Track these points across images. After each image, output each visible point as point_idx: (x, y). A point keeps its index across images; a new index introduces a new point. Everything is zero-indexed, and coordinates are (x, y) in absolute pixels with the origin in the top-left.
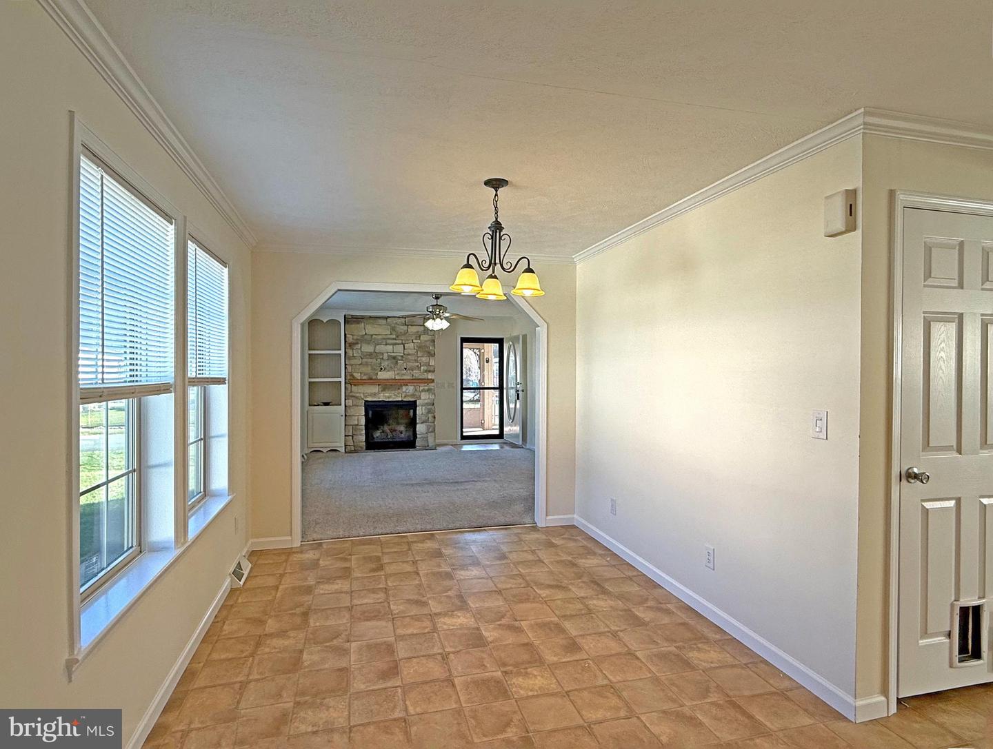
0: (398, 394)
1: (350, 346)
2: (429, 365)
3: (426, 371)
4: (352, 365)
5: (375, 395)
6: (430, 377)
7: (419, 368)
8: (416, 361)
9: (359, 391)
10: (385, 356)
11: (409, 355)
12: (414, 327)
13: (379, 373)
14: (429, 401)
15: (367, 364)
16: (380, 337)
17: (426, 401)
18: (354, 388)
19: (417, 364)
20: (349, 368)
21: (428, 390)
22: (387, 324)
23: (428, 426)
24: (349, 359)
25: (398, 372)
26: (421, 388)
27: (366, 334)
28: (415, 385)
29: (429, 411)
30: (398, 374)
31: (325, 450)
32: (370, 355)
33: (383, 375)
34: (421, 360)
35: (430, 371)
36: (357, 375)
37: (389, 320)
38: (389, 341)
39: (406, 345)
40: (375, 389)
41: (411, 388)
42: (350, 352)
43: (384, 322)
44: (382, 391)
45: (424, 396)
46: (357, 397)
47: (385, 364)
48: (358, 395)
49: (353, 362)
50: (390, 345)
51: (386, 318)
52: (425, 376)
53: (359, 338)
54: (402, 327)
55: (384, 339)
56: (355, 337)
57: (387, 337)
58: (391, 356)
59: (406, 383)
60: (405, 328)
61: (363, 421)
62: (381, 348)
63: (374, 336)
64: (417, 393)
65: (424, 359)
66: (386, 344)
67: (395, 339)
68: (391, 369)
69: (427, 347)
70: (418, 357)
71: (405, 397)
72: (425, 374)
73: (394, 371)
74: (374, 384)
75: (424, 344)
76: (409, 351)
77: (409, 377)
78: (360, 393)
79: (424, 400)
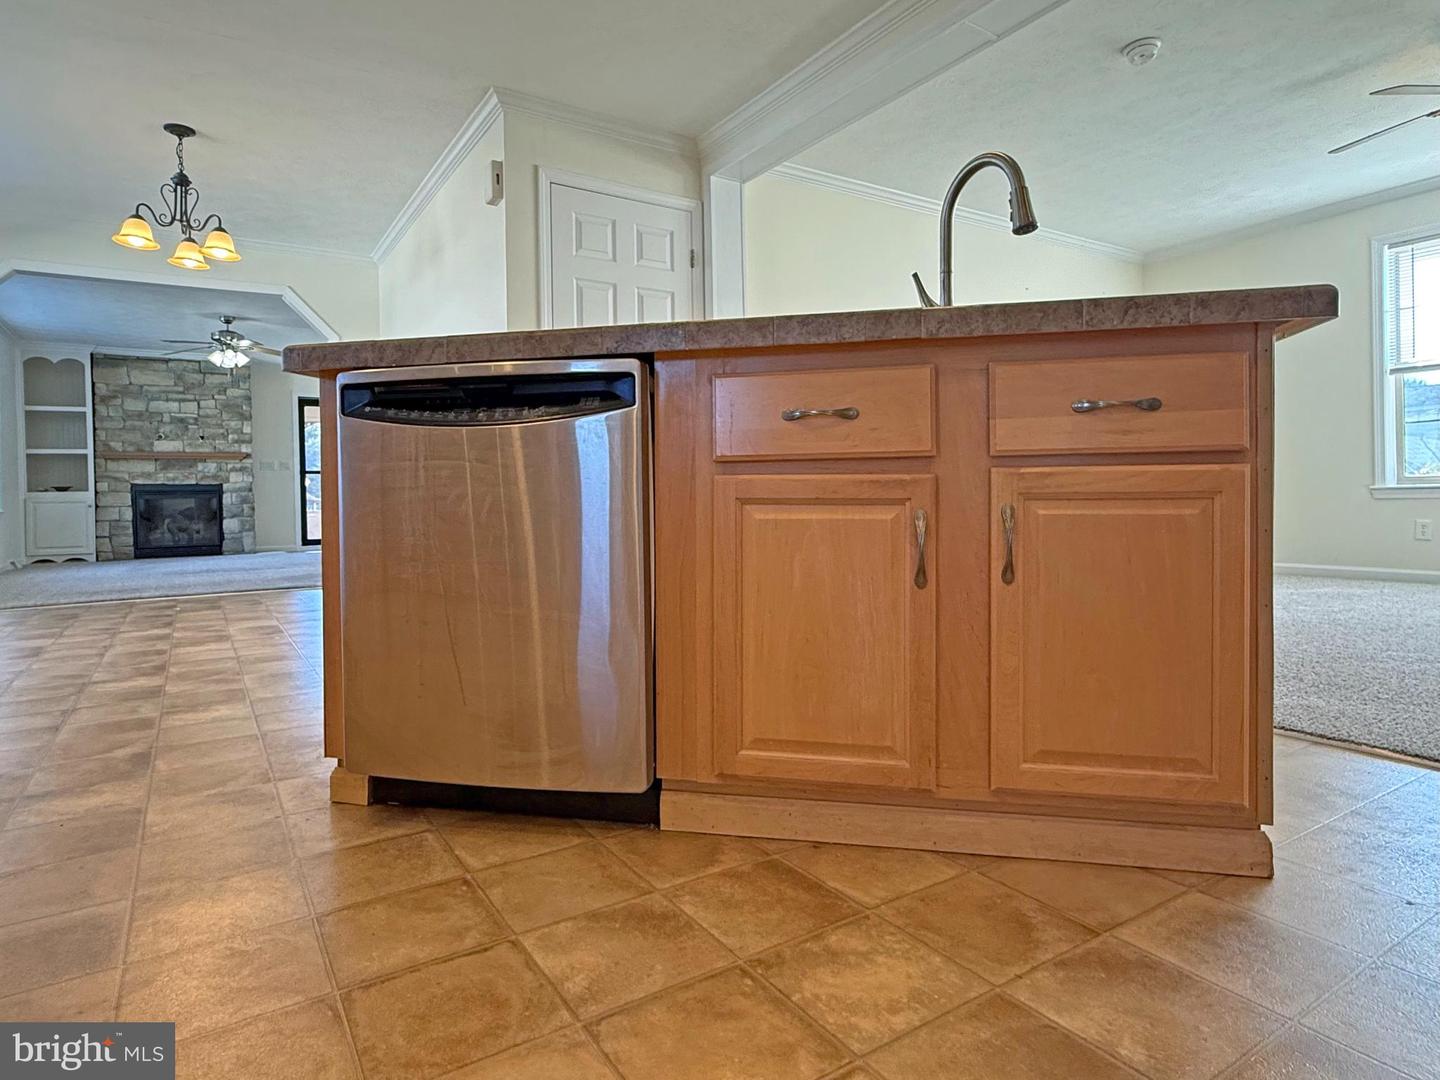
0: (191, 474)
1: (102, 401)
2: (242, 433)
3: (236, 442)
4: (105, 429)
5: (147, 475)
6: (243, 451)
7: (225, 437)
8: (220, 426)
9: (121, 469)
10: (166, 418)
11: (208, 416)
13: (156, 443)
14: (244, 485)
15: (134, 428)
16: (156, 389)
17: (238, 486)
18: (111, 465)
19: (221, 431)
20: (101, 434)
21: (241, 469)
22: (169, 370)
23: (242, 522)
24: (102, 421)
25: (189, 441)
26: (230, 466)
27: (131, 383)
28: (219, 461)
29: (244, 500)
30: (189, 445)
31: (59, 560)
32: (139, 415)
33: (162, 446)
34: (227, 425)
35: (243, 442)
36: (116, 446)
37: (170, 364)
38: (175, 396)
39: (201, 402)
40: (149, 467)
41: (211, 467)
42: (102, 410)
43: (162, 366)
44: (162, 470)
45: (233, 477)
46: (117, 479)
47: (165, 429)
48: (118, 475)
50: (175, 400)
51: (167, 361)
52: (236, 447)
53: (118, 389)
54: (195, 376)
55: (164, 392)
56: (111, 388)
57: (169, 389)
58: (176, 417)
59: (203, 458)
60: (200, 377)
61: (129, 515)
62: (155, 406)
63: (145, 387)
64: (222, 474)
65: (233, 424)
66: (167, 400)
67: (183, 393)
68: (177, 437)
69: (238, 406)
70: (223, 421)
71: (202, 479)
72: (236, 445)
73: (183, 441)
74: (148, 459)
75: (232, 402)
76: (208, 410)
77: (207, 450)
78: (122, 472)
79: (235, 483)
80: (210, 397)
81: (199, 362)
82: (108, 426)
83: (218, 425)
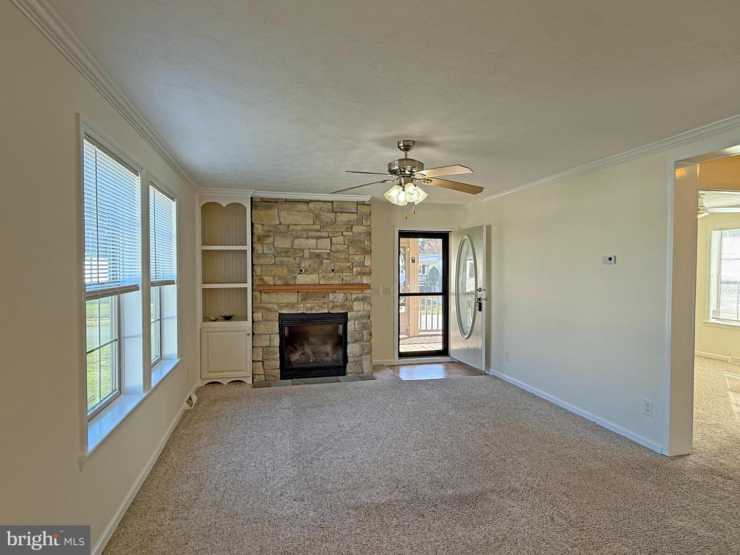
0: (324, 303)
1: (259, 240)
2: (364, 266)
3: (359, 274)
4: (262, 265)
5: (292, 306)
6: (365, 282)
7: (350, 269)
8: (347, 260)
9: (272, 301)
10: (307, 254)
11: (337, 251)
12: (345, 215)
13: (299, 276)
14: (364, 313)
15: (282, 264)
16: (299, 228)
17: (360, 313)
18: (265, 297)
19: (348, 264)
20: (258, 269)
21: (363, 299)
22: (309, 210)
23: (362, 346)
24: (258, 258)
25: (324, 274)
26: (354, 296)
27: (280, 224)
28: (346, 292)
29: (364, 327)
30: (324, 277)
31: (225, 382)
32: (286, 252)
33: (302, 279)
34: (353, 259)
35: (364, 274)
36: (269, 280)
37: (311, 205)
38: (312, 234)
39: (334, 239)
40: (292, 298)
41: (340, 296)
42: (258, 247)
43: (304, 207)
44: (302, 300)
45: (357, 306)
46: (268, 309)
47: (306, 264)
48: (269, 306)
49: (262, 261)
50: (313, 238)
51: (308, 202)
52: (358, 280)
53: (271, 228)
54: (329, 215)
55: (305, 230)
56: (266, 228)
57: (309, 227)
58: (314, 253)
59: (334, 289)
60: (332, 216)
61: (277, 341)
62: (300, 243)
63: (291, 227)
64: (348, 303)
65: (357, 258)
66: (308, 238)
67: (319, 231)
68: (315, 271)
69: (361, 242)
70: (350, 255)
71: (333, 308)
72: (359, 277)
73: (318, 274)
74: (292, 291)
75: (356, 238)
76: (338, 246)
77: (337, 282)
78: (273, 303)
79: (358, 311)
80: (341, 234)
81: (332, 202)
82: (263, 263)
83: (345, 259)
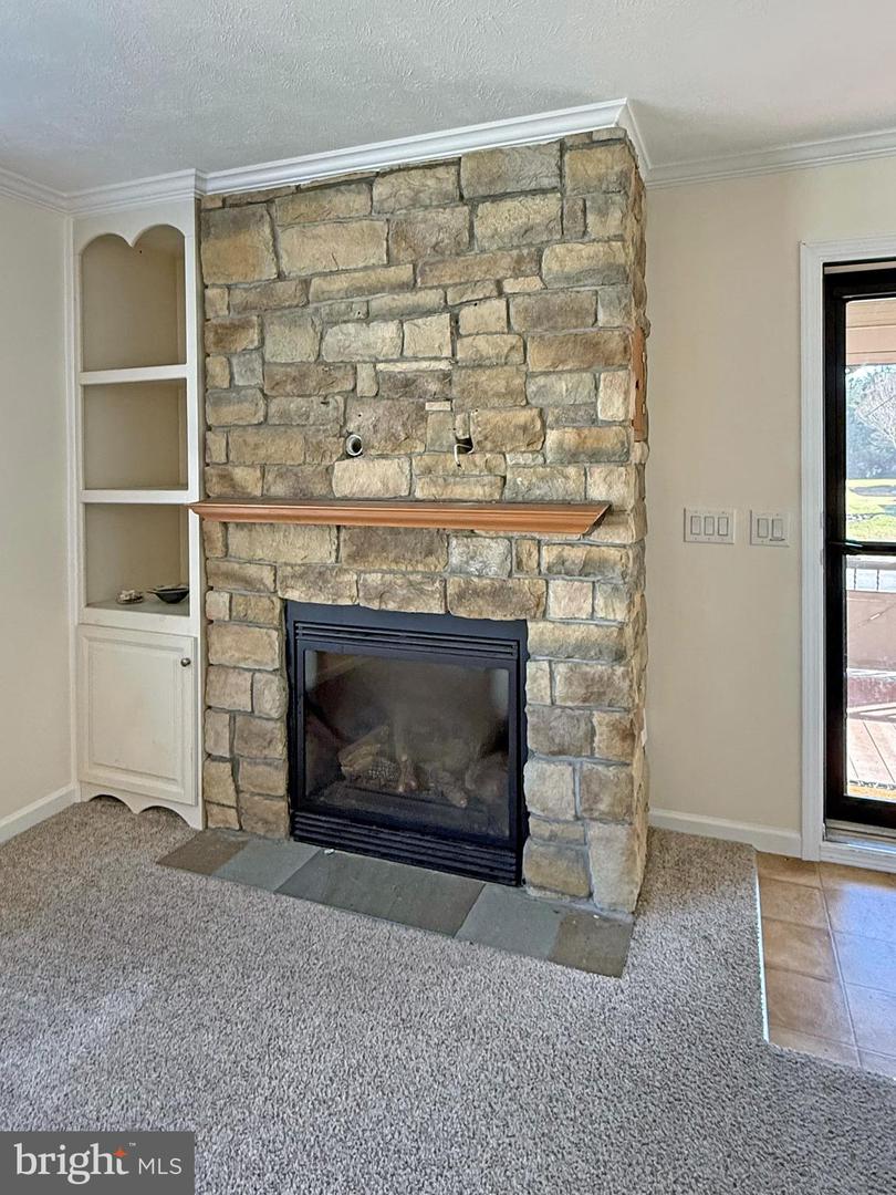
0: (430, 577)
1: (219, 341)
2: (594, 421)
3: (572, 456)
4: (227, 429)
5: (317, 575)
6: (598, 492)
7: (533, 439)
8: (520, 398)
9: (259, 554)
10: (366, 385)
11: (479, 364)
12: (508, 204)
13: (340, 467)
14: (595, 633)
15: (286, 422)
16: (340, 283)
17: (575, 634)
18: (237, 539)
19: (523, 416)
20: (217, 443)
21: (587, 569)
22: (374, 211)
23: (586, 780)
24: (218, 402)
25: (427, 459)
26: (548, 556)
27: (280, 276)
28: (516, 535)
29: (595, 694)
30: (428, 470)
31: (137, 807)
32: (298, 378)
33: (358, 477)
34: (541, 391)
35: (596, 457)
36: (246, 477)
37: (380, 190)
38: (381, 301)
39: (467, 314)
40: (319, 549)
41: (492, 553)
42: (217, 366)
43: (356, 201)
44: (353, 557)
45: (563, 599)
46: (248, 582)
47: (362, 420)
48: (252, 570)
49: (228, 414)
50: (386, 316)
51: (367, 181)
52: (568, 482)
53: (252, 297)
54: (444, 217)
55: (360, 291)
56: (239, 297)
57: (373, 277)
58: (391, 376)
59: (470, 520)
60: (456, 217)
61: (273, 699)
62: (347, 338)
63: (316, 282)
64: (525, 583)
65: (561, 386)
66: (368, 318)
67: (411, 286)
68: (395, 445)
69: (579, 313)
70: (529, 376)
71: (461, 596)
72: (572, 471)
73: (409, 456)
74: (317, 523)
75: (559, 299)
76: (481, 342)
77: (479, 492)
78: (259, 562)
79: (566, 622)
80: (490, 288)
81: (457, 162)
82: (229, 419)
83: (510, 393)
